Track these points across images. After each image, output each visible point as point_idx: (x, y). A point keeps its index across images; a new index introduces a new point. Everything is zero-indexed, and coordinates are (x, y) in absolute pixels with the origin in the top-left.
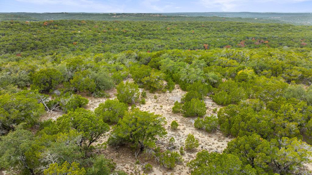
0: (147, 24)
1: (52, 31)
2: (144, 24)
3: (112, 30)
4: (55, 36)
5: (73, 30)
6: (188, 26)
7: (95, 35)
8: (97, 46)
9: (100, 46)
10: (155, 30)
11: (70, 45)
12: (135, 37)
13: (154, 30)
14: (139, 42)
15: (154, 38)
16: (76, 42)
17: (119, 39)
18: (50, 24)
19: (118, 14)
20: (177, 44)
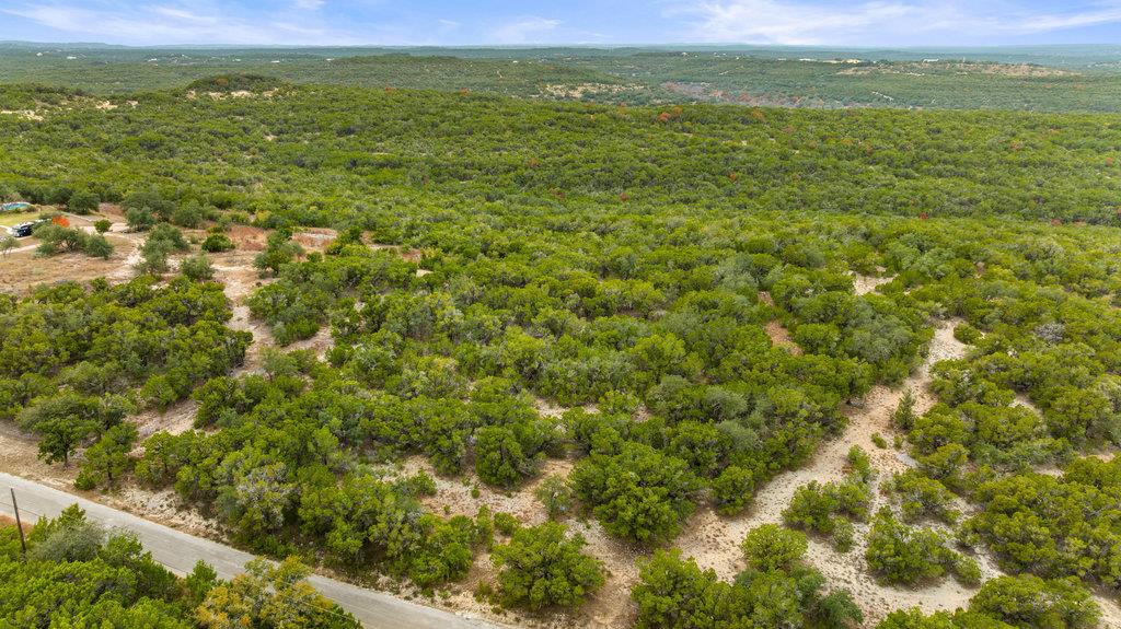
1: (680, 137)
3: (832, 143)
4: (688, 154)
5: (730, 138)
7: (784, 157)
8: (787, 187)
9: (795, 190)
10: (966, 149)
11: (723, 180)
12: (898, 167)
13: (962, 149)
14: (905, 183)
15: (956, 174)
16: (736, 174)
17: (849, 171)
18: (674, 119)
20: (1024, 200)
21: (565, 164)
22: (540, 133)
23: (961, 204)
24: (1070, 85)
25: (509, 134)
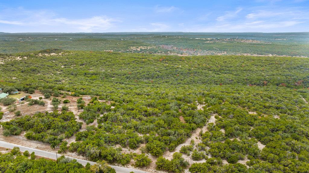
1: (165, 65)
4: (167, 69)
5: (177, 65)
7: (190, 70)
8: (190, 78)
9: (192, 78)
11: (175, 76)
12: (216, 72)
13: (231, 67)
14: (217, 76)
15: (229, 73)
16: (178, 75)
17: (205, 73)
18: (163, 60)
20: (243, 79)
21: (137, 73)
22: (131, 65)
23: (230, 81)
24: (261, 46)
25: (123, 65)
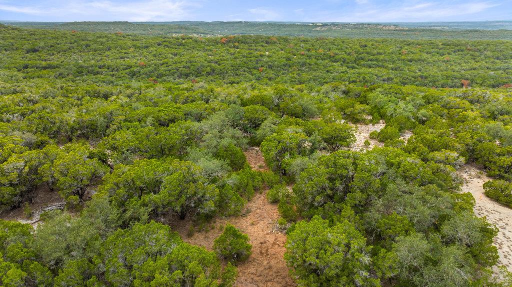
0: (369, 44)
1: (232, 50)
2: (363, 44)
3: (313, 52)
4: (236, 58)
5: (260, 50)
6: (441, 49)
7: (288, 59)
8: (291, 75)
9: (295, 75)
10: (381, 54)
11: (255, 71)
12: (348, 63)
13: (379, 54)
14: (353, 71)
15: (378, 66)
16: (262, 68)
17: (323, 66)
18: (230, 42)
19: (324, 25)
20: (415, 78)
22: (151, 49)
25: (132, 49)
